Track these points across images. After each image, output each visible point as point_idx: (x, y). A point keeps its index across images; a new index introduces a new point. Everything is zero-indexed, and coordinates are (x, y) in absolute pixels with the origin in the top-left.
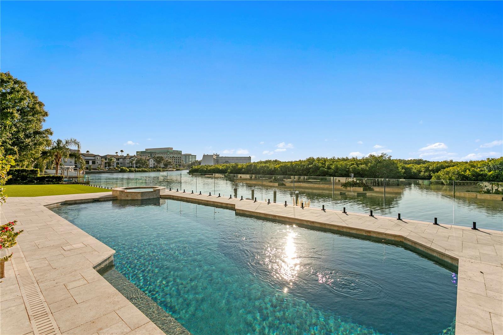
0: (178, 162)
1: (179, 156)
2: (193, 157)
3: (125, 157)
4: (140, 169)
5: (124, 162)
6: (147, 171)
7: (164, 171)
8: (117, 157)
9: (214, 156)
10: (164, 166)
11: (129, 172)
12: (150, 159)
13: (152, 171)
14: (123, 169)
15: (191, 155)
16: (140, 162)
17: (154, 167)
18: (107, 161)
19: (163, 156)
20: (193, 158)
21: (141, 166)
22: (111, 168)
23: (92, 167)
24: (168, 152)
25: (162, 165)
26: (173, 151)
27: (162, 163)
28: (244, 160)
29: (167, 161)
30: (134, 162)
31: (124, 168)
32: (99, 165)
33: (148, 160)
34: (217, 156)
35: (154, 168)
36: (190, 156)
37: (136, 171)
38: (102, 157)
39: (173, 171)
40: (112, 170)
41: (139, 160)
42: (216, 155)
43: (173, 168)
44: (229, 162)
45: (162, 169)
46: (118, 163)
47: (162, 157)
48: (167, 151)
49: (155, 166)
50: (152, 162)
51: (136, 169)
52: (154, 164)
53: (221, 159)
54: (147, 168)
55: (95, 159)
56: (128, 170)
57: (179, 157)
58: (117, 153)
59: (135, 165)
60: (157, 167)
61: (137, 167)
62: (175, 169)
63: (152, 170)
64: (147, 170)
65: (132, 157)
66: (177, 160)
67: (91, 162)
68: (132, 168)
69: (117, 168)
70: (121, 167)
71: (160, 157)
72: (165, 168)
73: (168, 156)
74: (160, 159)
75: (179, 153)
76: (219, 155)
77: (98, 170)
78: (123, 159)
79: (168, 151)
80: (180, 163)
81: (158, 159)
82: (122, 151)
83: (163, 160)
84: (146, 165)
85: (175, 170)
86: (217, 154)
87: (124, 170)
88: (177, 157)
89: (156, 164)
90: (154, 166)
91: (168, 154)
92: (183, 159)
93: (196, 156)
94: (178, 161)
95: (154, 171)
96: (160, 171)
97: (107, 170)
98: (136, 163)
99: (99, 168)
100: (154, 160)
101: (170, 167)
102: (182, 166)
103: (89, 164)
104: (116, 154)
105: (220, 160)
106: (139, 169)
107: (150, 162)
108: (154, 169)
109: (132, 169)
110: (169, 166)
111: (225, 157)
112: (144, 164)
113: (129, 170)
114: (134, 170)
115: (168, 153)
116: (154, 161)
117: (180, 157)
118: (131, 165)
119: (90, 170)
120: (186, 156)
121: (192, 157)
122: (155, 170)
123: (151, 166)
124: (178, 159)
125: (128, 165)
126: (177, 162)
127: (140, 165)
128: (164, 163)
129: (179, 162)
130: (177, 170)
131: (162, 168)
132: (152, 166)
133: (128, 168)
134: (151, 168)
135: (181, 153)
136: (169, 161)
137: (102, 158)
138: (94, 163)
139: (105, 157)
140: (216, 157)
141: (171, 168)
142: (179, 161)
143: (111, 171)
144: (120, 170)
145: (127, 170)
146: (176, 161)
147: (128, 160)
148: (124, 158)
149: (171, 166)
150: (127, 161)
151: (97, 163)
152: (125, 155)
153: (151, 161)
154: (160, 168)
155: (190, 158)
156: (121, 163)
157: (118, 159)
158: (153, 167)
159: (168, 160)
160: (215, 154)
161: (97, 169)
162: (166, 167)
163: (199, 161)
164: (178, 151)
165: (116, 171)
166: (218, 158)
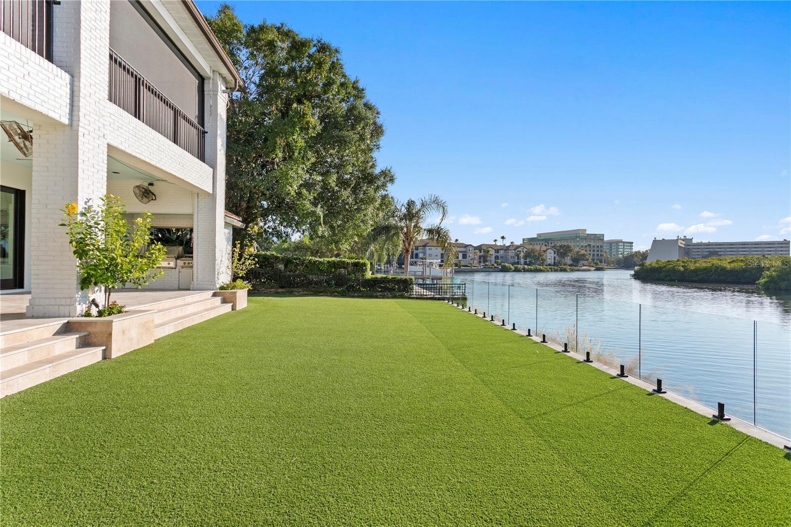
0: (596, 255)
1: (599, 244)
2: (625, 244)
3: (507, 246)
4: (532, 267)
5: (506, 256)
6: (544, 271)
7: (572, 271)
8: (496, 248)
9: (680, 241)
10: (571, 262)
11: (514, 271)
12: (548, 249)
13: (552, 271)
14: (505, 266)
15: (621, 241)
16: (532, 254)
17: (555, 264)
18: (482, 254)
19: (570, 244)
20: (625, 247)
21: (533, 261)
22: (487, 265)
23: (463, 263)
24: (577, 237)
25: (568, 260)
26: (586, 235)
27: (568, 255)
30: (522, 255)
31: (506, 264)
32: (471, 260)
33: (544, 251)
34: (688, 241)
35: (554, 266)
36: (620, 244)
37: (525, 270)
38: (476, 248)
39: (589, 270)
40: (490, 268)
41: (529, 251)
42: (683, 240)
43: (590, 266)
44: (720, 253)
45: (569, 267)
46: (497, 258)
47: (568, 247)
48: (577, 236)
49: (556, 261)
50: (551, 255)
51: (526, 266)
52: (555, 258)
53: (698, 249)
54: (543, 266)
55: (466, 252)
56: (513, 268)
57: (598, 247)
58: (495, 241)
59: (522, 261)
60: (559, 263)
61: (525, 263)
62: (593, 267)
63: (551, 269)
64: (544, 269)
65: (518, 247)
67: (460, 256)
68: (518, 264)
69: (496, 265)
70: (503, 264)
71: (565, 246)
72: (575, 266)
73: (578, 244)
74: (565, 250)
75: (600, 238)
76: (692, 239)
77: (471, 267)
78: (504, 250)
79: (578, 235)
80: (600, 257)
81: (562, 251)
82: (503, 238)
83: (571, 251)
84: (542, 260)
85: (593, 269)
86: (687, 238)
87: (507, 268)
88: (594, 246)
89: (557, 258)
90: (554, 262)
91: (578, 241)
92: (606, 248)
93: (632, 243)
94: (596, 253)
95: (556, 271)
96: (565, 270)
97: (482, 267)
98: (525, 257)
99: (471, 264)
100: (555, 252)
101: (583, 264)
102: (605, 263)
103: (458, 258)
104: (494, 243)
105: (693, 250)
106: (530, 267)
107: (548, 255)
108: (556, 268)
109: (519, 266)
110: (581, 262)
111: (709, 244)
112: (538, 258)
113: (515, 268)
114: (522, 268)
115: (578, 239)
116: (555, 254)
117: (601, 247)
118: (516, 261)
119: (460, 267)
120: (611, 245)
121: (624, 246)
122: (558, 269)
123: (549, 261)
124: (596, 249)
125: (512, 260)
126: (594, 255)
127: (531, 259)
128: (572, 256)
129: (598, 255)
130: (598, 269)
131: (570, 265)
132: (551, 261)
133: (512, 265)
134: (549, 265)
135: (602, 238)
136: (583, 252)
137: (475, 250)
138: (464, 256)
139: (479, 248)
140: (684, 243)
141: (585, 266)
142: (600, 253)
143: (488, 270)
145: (511, 269)
146: (592, 253)
147: (512, 251)
148: (506, 249)
149: (585, 263)
150: (511, 253)
151: (469, 257)
152: (508, 244)
153: (550, 253)
154: (565, 265)
155: (620, 247)
156: (502, 257)
157: (497, 251)
158: (553, 264)
159: (578, 252)
160: (683, 238)
161: (469, 266)
162: (576, 263)
163: (641, 252)
164: (595, 235)
165: (496, 269)
166: (689, 245)
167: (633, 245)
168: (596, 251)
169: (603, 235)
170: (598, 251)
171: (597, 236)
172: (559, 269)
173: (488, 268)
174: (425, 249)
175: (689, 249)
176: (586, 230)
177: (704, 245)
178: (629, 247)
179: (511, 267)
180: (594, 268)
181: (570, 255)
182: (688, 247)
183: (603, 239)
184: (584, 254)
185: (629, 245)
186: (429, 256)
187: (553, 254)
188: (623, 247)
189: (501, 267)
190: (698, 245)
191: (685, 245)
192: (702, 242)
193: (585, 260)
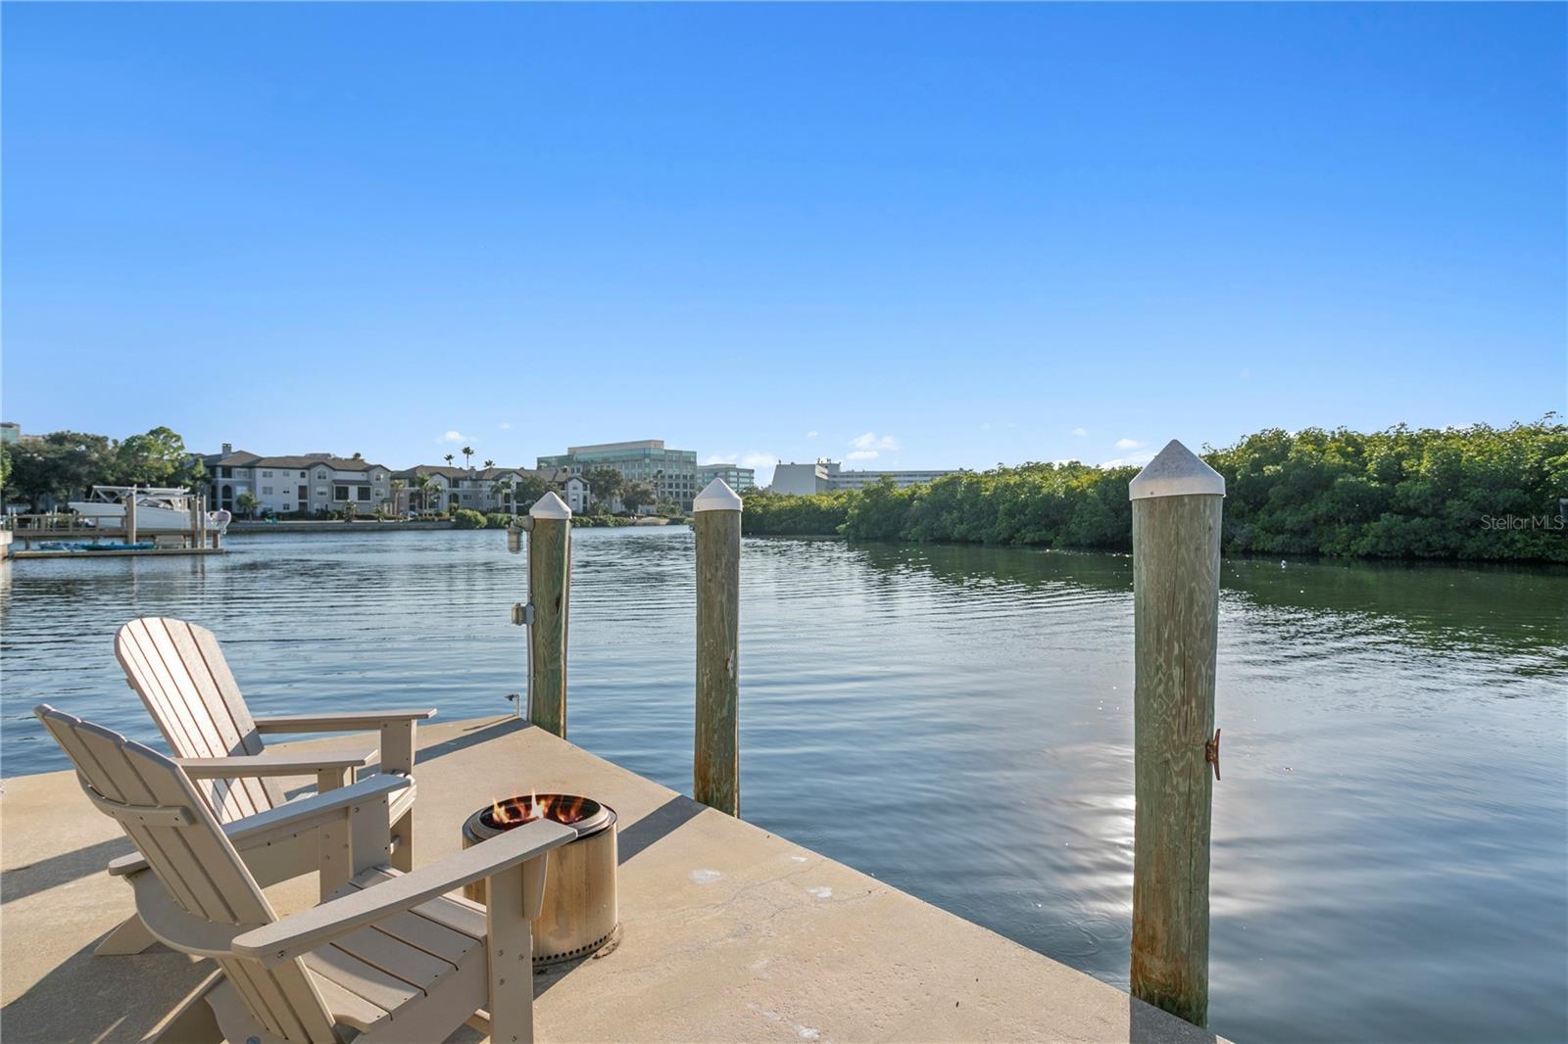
0: (681, 494)
1: (687, 471)
2: (741, 474)
3: (478, 472)
5: (477, 493)
7: (619, 525)
8: (451, 476)
9: (819, 468)
10: (624, 509)
11: (487, 527)
12: (570, 479)
14: (466, 516)
15: (733, 468)
16: (532, 489)
17: (585, 512)
18: (417, 488)
19: (622, 471)
20: (741, 480)
22: (422, 514)
23: (356, 509)
24: (646, 456)
25: (618, 506)
26: (663, 453)
27: (614, 493)
29: (633, 490)
30: (509, 490)
31: (469, 512)
32: (383, 502)
33: (562, 484)
34: (831, 467)
35: (583, 515)
36: (732, 473)
38: (397, 476)
39: (657, 524)
40: (426, 520)
41: (526, 482)
42: (826, 466)
43: (659, 516)
45: (614, 518)
46: (454, 498)
47: (615, 475)
48: (642, 453)
49: (588, 505)
50: (576, 491)
52: (585, 498)
53: (848, 482)
55: (367, 482)
56: (483, 519)
57: (685, 477)
58: (449, 458)
60: (594, 509)
61: (518, 511)
62: (665, 517)
63: (573, 521)
65: (502, 473)
66: (677, 486)
67: (353, 491)
68: (500, 512)
69: (445, 514)
70: (462, 511)
71: (607, 472)
72: (628, 516)
73: (647, 470)
74: (607, 482)
75: (688, 459)
76: (838, 465)
77: (378, 519)
78: (471, 479)
79: (647, 452)
81: (602, 483)
82: (467, 451)
83: (619, 483)
85: (664, 521)
86: (833, 462)
87: (470, 520)
88: (678, 476)
89: (590, 499)
90: (585, 508)
91: (647, 465)
92: (703, 481)
93: (753, 471)
94: (681, 490)
95: (584, 526)
96: (603, 524)
97: (409, 519)
98: (519, 497)
99: (380, 512)
100: (585, 485)
101: (648, 511)
103: (346, 497)
104: (446, 464)
105: (841, 485)
107: (571, 491)
108: (585, 519)
110: (642, 508)
111: (863, 475)
113: (489, 520)
114: (505, 519)
115: (647, 461)
116: (585, 489)
117: (692, 477)
118: (499, 504)
119: (348, 520)
120: (714, 474)
121: (738, 477)
122: (588, 522)
123: (572, 506)
125: (488, 504)
126: (678, 494)
128: (622, 495)
129: (685, 494)
130: (673, 522)
131: (614, 515)
132: (578, 504)
133: (484, 514)
134: (574, 513)
135: (692, 459)
136: (643, 487)
137: (392, 478)
138: (364, 493)
139: (412, 477)
140: (826, 471)
141: (649, 515)
142: (689, 490)
143: (421, 524)
144: (453, 520)
145: (477, 522)
146: (674, 490)
147: (488, 483)
148: (476, 477)
149: (653, 509)
150: (486, 488)
151: (377, 495)
152: (480, 467)
153: (575, 488)
154: (606, 513)
155: (732, 479)
156: (465, 497)
157: (455, 483)
158: (581, 511)
159: (638, 485)
160: (825, 462)
161: (372, 518)
162: (632, 510)
163: (760, 488)
164: (681, 452)
165: (442, 523)
166: (834, 476)
167: (755, 475)
168: (681, 486)
169: (695, 453)
170: (685, 486)
171: (684, 454)
172: (592, 522)
173: (422, 521)
174: (252, 476)
175: (834, 482)
176: (663, 442)
177: (857, 476)
178: (748, 480)
179: (480, 517)
180: (667, 521)
181: (617, 492)
182: (835, 479)
183: (695, 462)
184: (647, 491)
185: (748, 475)
186: (265, 493)
187: (580, 491)
188: (736, 480)
189: (456, 518)
190: (848, 476)
191: (828, 475)
192: (853, 471)
193: (649, 504)
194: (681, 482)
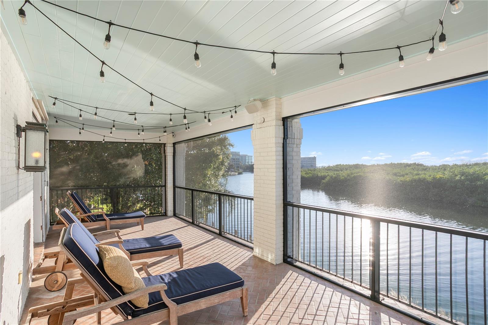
1: (238, 157)
2: (249, 157)
20: (249, 159)
28: (308, 161)
36: (247, 157)
39: (235, 175)
43: (235, 172)
62: (237, 172)
80: (238, 166)
85: (237, 173)
92: (241, 160)
93: (252, 156)
94: (236, 163)
102: (241, 168)
117: (239, 159)
121: (248, 158)
135: (239, 154)
142: (238, 163)
149: (233, 170)
164: (236, 152)
168: (236, 162)
169: (239, 152)
171: (237, 153)
178: (251, 159)
184: (232, 165)
193: (233, 168)
194: (236, 160)
